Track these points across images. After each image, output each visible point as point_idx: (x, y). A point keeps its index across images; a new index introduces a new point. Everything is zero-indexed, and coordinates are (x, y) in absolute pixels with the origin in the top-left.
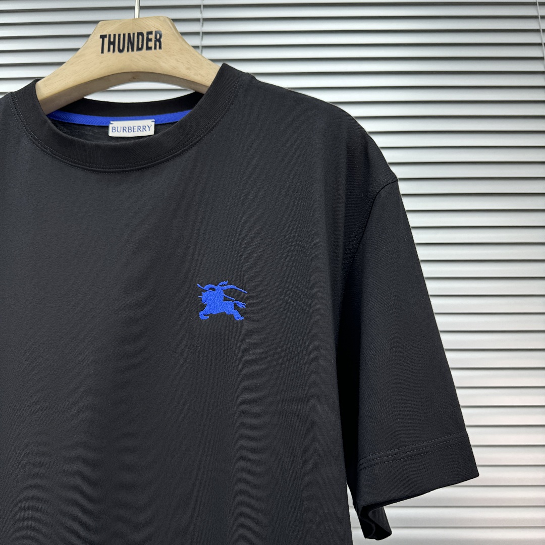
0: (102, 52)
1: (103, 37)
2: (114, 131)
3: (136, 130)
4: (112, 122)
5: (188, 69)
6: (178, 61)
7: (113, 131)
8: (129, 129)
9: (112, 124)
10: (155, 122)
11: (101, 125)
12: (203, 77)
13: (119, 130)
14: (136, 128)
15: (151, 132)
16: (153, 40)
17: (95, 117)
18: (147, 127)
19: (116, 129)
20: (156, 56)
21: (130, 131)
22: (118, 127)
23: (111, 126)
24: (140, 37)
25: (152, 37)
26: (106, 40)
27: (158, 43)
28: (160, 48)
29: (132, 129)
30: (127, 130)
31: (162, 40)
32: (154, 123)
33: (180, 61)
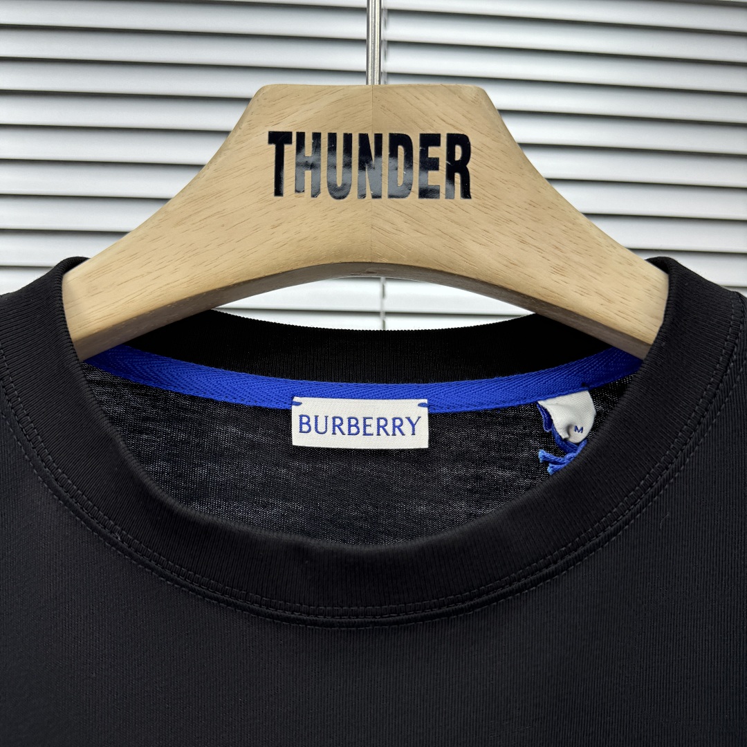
0: (278, 192)
1: (280, 140)
2: (305, 428)
3: (372, 429)
4: (296, 399)
5: (558, 270)
6: (523, 242)
7: (301, 431)
8: (350, 426)
9: (298, 404)
10: (429, 406)
11: (264, 405)
12: (609, 301)
13: (321, 428)
14: (374, 423)
15: (420, 440)
16: (443, 164)
17: (243, 375)
18: (406, 422)
19: (312, 423)
20: (452, 221)
21: (354, 430)
22: (316, 417)
23: (296, 412)
24: (401, 149)
25: (438, 152)
26: (290, 150)
27: (457, 176)
28: (466, 193)
29: (361, 425)
30: (345, 427)
31: (469, 166)
32: (425, 411)
33: (532, 241)
